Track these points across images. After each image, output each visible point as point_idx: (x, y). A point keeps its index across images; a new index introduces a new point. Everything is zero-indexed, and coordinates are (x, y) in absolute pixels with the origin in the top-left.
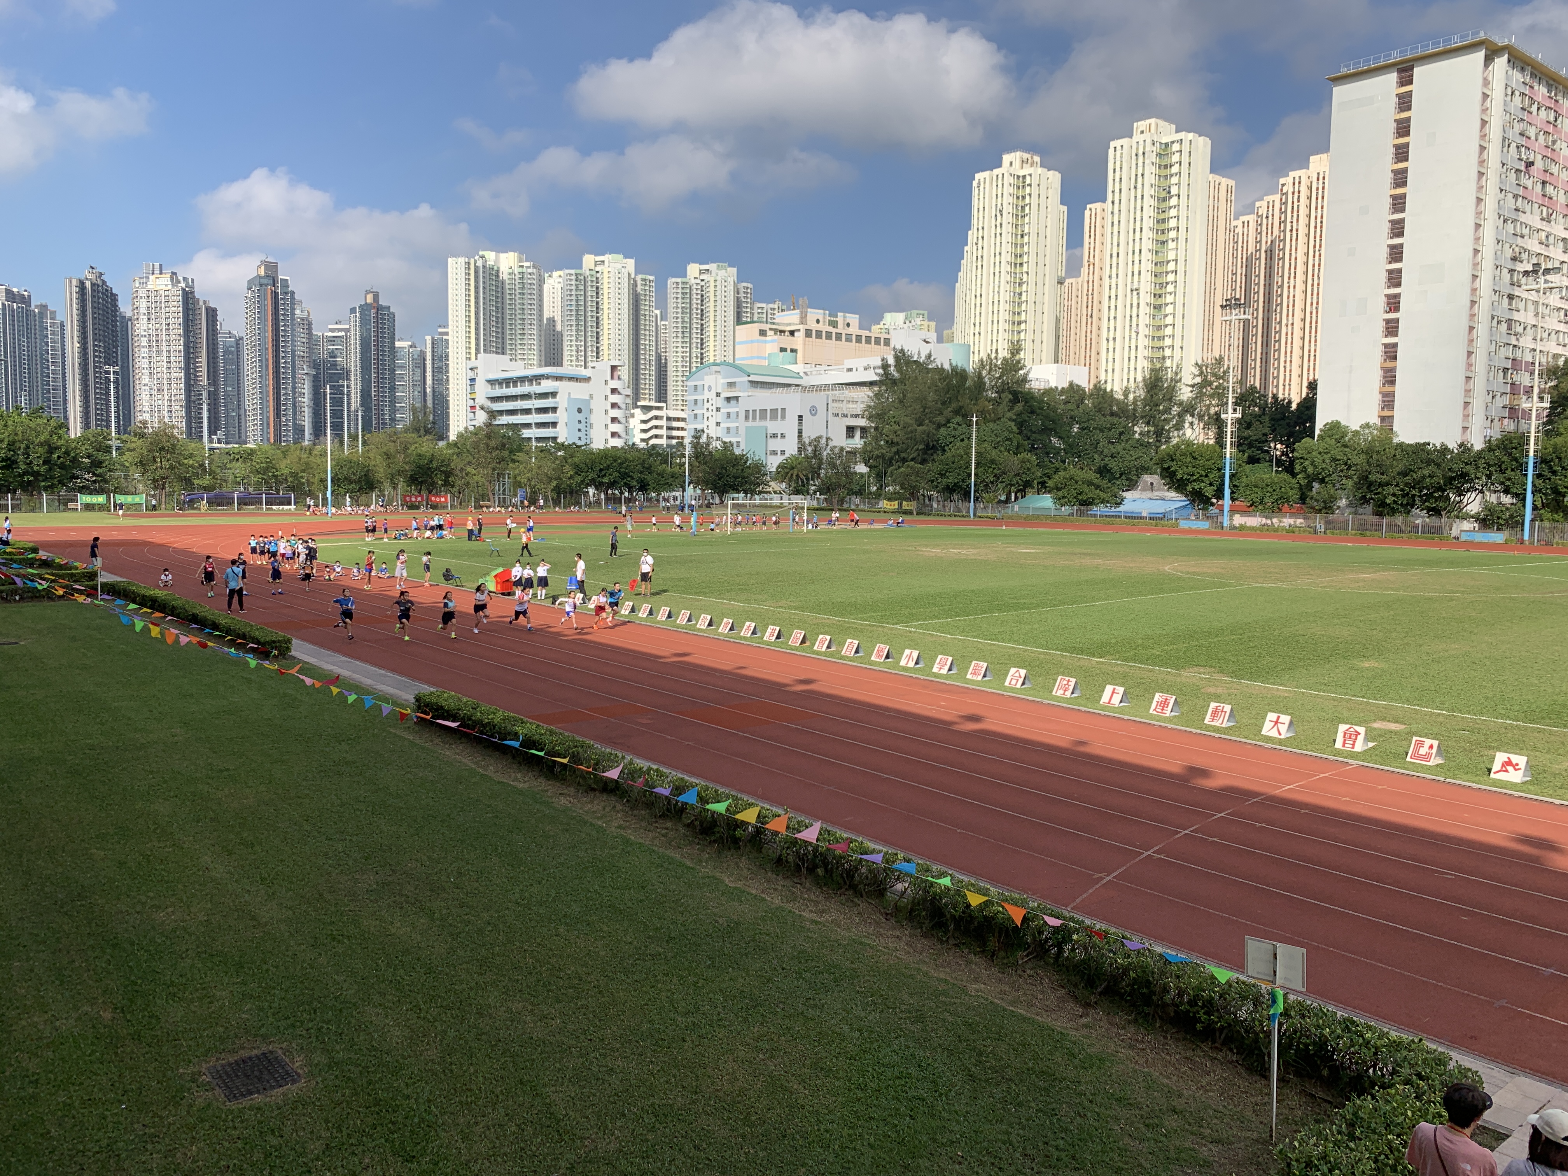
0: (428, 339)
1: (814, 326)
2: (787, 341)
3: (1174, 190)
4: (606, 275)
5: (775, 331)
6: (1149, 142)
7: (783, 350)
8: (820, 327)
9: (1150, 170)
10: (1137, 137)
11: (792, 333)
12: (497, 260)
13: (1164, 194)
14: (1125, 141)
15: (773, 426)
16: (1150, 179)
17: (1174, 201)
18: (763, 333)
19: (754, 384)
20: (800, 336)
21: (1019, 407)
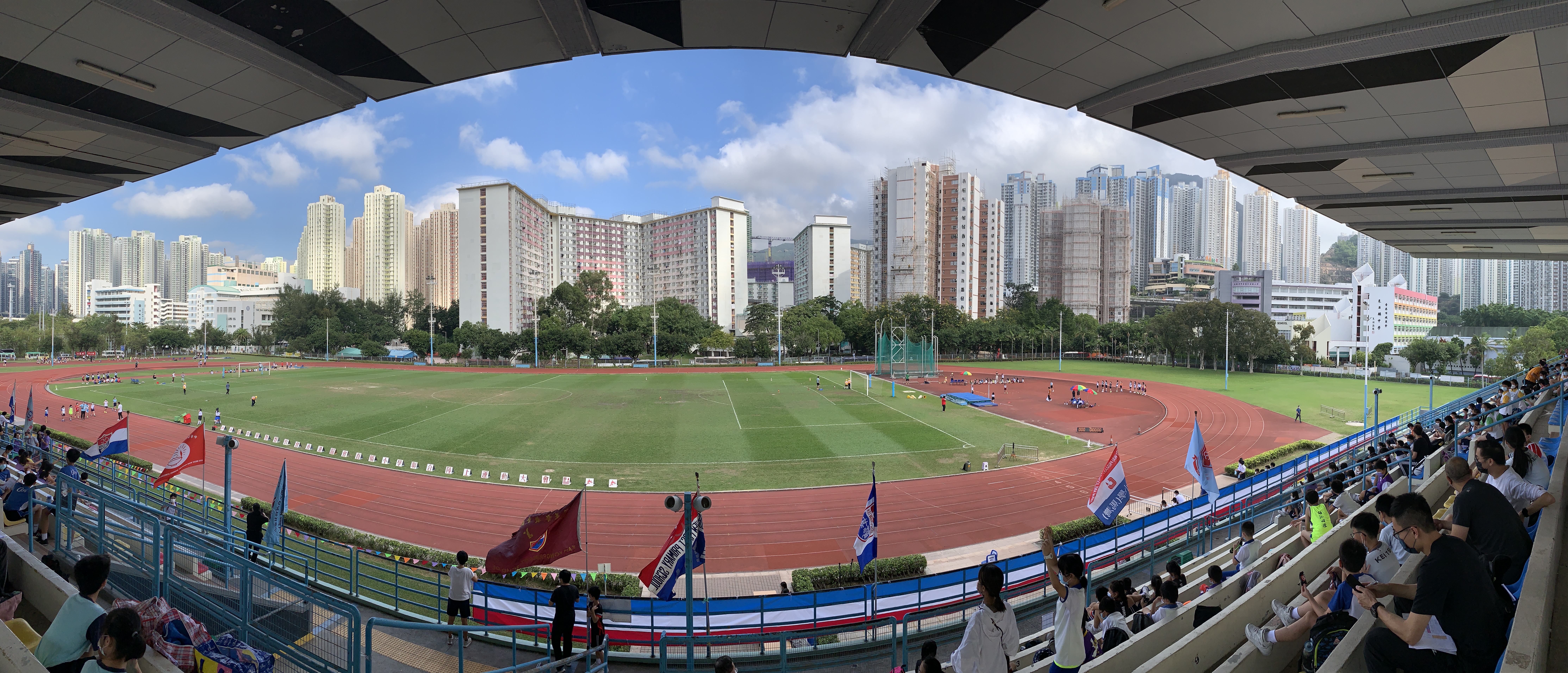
0: (57, 266)
1: (242, 268)
2: (230, 274)
3: (392, 216)
4: (142, 240)
5: (225, 270)
6: (381, 195)
7: (229, 278)
8: (244, 268)
9: (382, 207)
10: (376, 193)
11: (232, 271)
12: (92, 232)
13: (387, 217)
14: (371, 194)
15: (230, 315)
16: (382, 210)
17: (392, 220)
18: (219, 270)
19: (220, 295)
20: (236, 272)
21: (339, 310)
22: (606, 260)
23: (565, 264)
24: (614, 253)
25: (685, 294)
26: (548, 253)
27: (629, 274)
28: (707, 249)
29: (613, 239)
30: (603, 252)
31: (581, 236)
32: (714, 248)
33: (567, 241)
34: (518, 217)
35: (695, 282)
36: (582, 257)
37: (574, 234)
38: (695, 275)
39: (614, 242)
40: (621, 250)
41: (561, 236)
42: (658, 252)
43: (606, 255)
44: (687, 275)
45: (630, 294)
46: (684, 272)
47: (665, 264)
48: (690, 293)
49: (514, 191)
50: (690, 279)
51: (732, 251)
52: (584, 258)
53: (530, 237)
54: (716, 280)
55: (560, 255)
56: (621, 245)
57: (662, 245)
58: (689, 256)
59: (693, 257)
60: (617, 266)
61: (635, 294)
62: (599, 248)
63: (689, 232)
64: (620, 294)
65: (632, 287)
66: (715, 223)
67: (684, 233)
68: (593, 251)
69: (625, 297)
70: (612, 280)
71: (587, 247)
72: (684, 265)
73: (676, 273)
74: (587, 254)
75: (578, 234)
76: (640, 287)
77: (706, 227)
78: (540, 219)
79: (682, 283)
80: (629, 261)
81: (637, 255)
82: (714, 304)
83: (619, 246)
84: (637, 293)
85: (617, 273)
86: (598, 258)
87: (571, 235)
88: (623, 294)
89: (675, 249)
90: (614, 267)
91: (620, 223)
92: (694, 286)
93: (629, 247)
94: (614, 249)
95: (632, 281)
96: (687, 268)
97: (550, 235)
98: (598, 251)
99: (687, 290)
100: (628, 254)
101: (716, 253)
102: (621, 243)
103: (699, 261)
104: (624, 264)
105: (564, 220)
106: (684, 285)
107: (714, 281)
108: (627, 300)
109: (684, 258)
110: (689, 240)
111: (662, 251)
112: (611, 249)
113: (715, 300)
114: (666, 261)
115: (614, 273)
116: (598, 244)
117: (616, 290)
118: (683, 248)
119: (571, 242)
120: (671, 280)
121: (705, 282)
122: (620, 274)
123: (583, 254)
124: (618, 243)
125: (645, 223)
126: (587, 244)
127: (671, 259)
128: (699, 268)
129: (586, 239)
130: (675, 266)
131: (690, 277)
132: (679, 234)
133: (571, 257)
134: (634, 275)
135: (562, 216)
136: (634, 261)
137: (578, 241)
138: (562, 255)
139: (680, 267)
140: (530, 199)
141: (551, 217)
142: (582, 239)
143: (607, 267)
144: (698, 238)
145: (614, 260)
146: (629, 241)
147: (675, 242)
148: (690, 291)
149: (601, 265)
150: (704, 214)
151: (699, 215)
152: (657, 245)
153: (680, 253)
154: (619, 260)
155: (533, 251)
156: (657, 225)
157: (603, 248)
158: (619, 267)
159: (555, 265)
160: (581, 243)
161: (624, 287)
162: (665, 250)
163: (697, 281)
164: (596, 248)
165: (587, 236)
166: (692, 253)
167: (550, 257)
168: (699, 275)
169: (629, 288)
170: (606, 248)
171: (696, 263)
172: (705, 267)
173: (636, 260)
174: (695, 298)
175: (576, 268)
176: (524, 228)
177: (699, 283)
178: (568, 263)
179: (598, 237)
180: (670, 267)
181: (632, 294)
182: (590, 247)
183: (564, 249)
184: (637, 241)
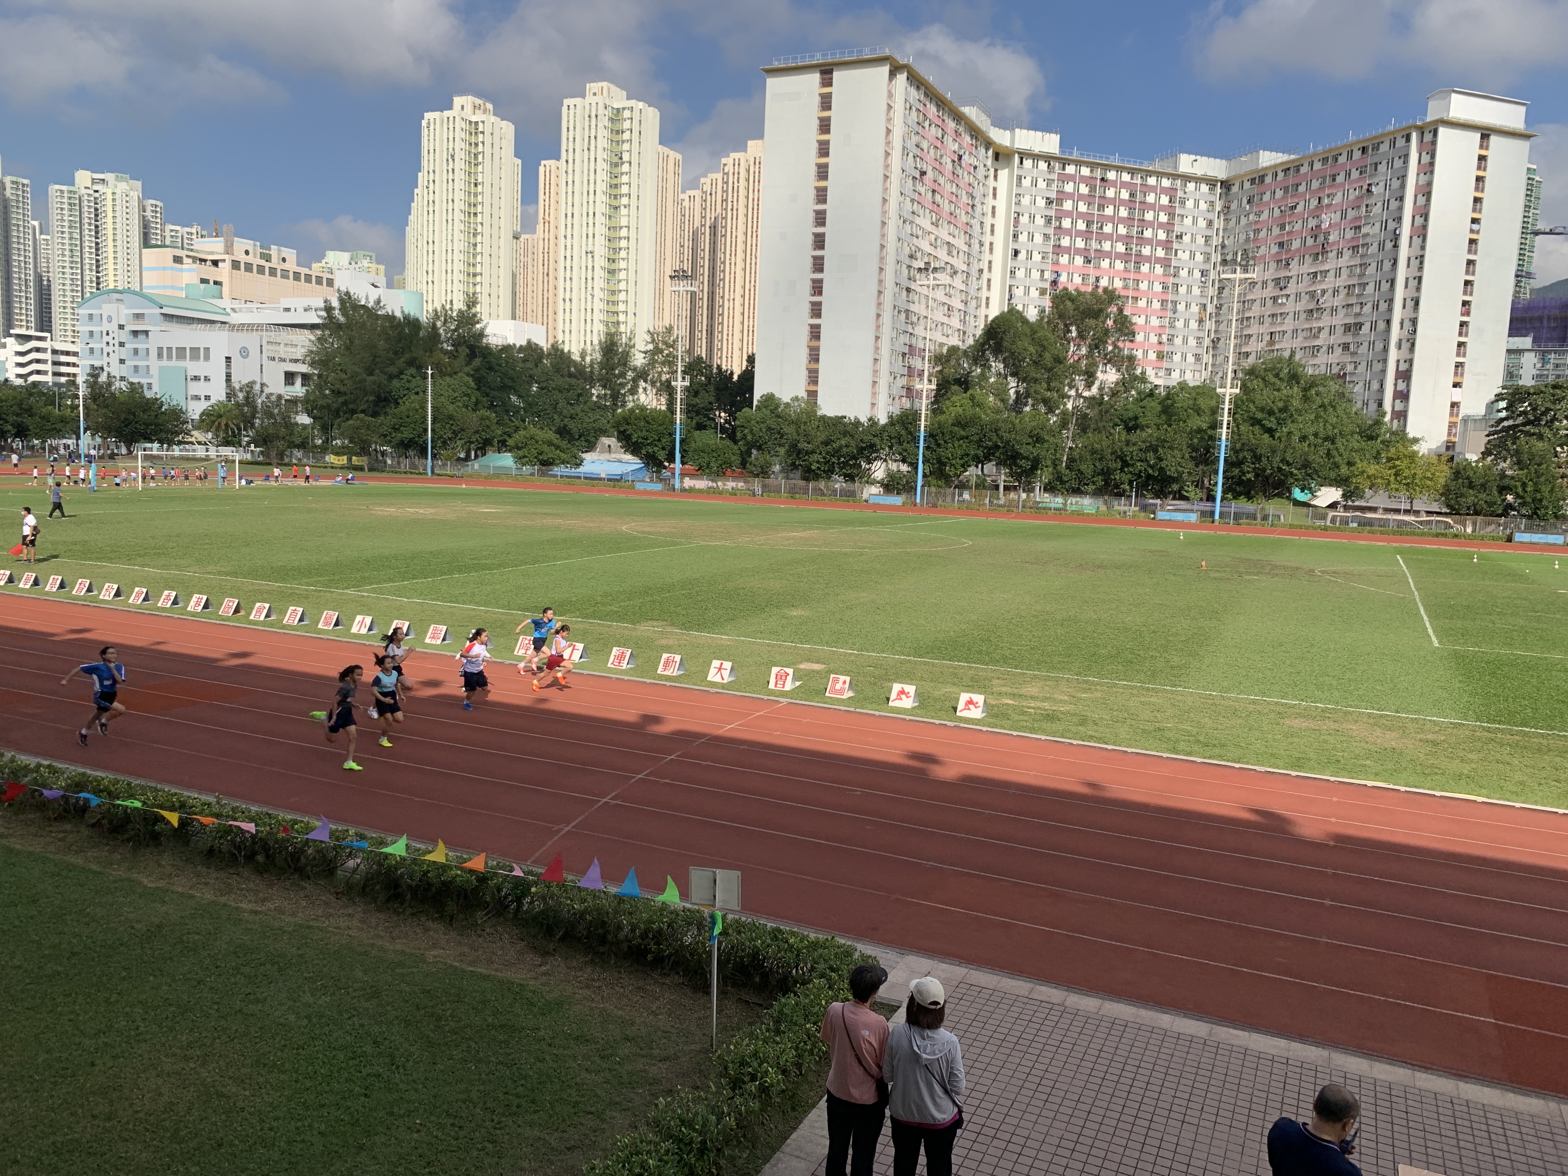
2: (209, 272)
3: (626, 157)
5: (194, 259)
6: (602, 105)
7: (204, 281)
8: (250, 259)
9: (603, 133)
10: (589, 99)
13: (616, 159)
14: (578, 101)
15: (194, 368)
16: (602, 142)
17: (625, 168)
18: (178, 260)
19: (168, 317)
20: (226, 267)
21: (477, 362)
22: (1126, 270)
23: (1020, 274)
24: (1146, 251)
25: (1322, 359)
26: (981, 244)
27: (1181, 307)
28: (1396, 238)
29: (1149, 216)
30: (1121, 248)
31: (1068, 205)
32: (1421, 233)
33: (1032, 218)
34: (910, 145)
35: (1353, 328)
36: (1064, 259)
37: (1049, 201)
38: (1357, 309)
39: (1151, 224)
40: (1167, 245)
41: (1018, 203)
42: (1263, 250)
43: (1126, 257)
44: (1334, 310)
45: (1177, 358)
46: (1327, 301)
47: (1277, 281)
48: (1337, 356)
49: (902, 78)
50: (1340, 320)
51: (1472, 242)
52: (1071, 261)
53: (938, 197)
54: (1414, 322)
55: (1010, 253)
56: (1168, 232)
57: (1276, 231)
58: (1346, 260)
59: (1357, 261)
60: (1151, 284)
61: (1191, 359)
62: (1109, 237)
63: (1353, 195)
64: (1152, 356)
65: (1185, 340)
66: (1432, 164)
67: (1338, 199)
68: (1094, 245)
69: (1165, 365)
70: (1135, 319)
71: (1079, 233)
72: (1329, 283)
73: (1305, 304)
74: (1078, 251)
75: (1060, 202)
76: (1207, 342)
77: (1403, 178)
78: (965, 157)
79: (1320, 329)
80: (1183, 273)
81: (1207, 259)
82: (1401, 386)
83: (1162, 235)
84: (1198, 357)
85: (1149, 302)
86: (1105, 264)
87: (1041, 203)
88: (1160, 356)
89: (1310, 242)
90: (1143, 286)
91: (1168, 176)
92: (1349, 339)
93: (1187, 239)
94: (1149, 242)
95: (1186, 324)
96: (1335, 292)
97: (990, 201)
98: (1107, 246)
99: (1331, 349)
100: (1184, 256)
101: (1423, 248)
102: (1168, 227)
103: (1371, 270)
104: (1172, 280)
105: (1028, 163)
106: (1324, 334)
107: (1407, 325)
108: (1169, 371)
109: (1331, 263)
110: (1351, 214)
111: (1275, 249)
112: (1142, 241)
113: (1405, 375)
114: (1283, 274)
115: (1142, 303)
116: (1108, 229)
117: (1142, 344)
118: (1331, 238)
119: (1040, 221)
120: (1288, 325)
121: (1382, 325)
122: (1156, 305)
123: (1068, 250)
124: (1161, 225)
125: (1236, 177)
126: (1081, 226)
127: (1295, 268)
128: (1370, 289)
129: (1080, 215)
130: (1303, 287)
131: (1342, 312)
132: (1326, 201)
133: (1037, 257)
134: (1195, 309)
135: (1023, 155)
136: (1197, 274)
137: (1059, 219)
138: (1016, 253)
139: (1319, 288)
140: (941, 103)
141: (997, 156)
142: (1069, 214)
143: (1126, 287)
144: (1377, 209)
145: (1145, 268)
146: (1188, 221)
147: (1312, 223)
148: (1338, 351)
149: (1111, 280)
150: (1400, 142)
151: (1384, 147)
152: (1263, 234)
153: (1321, 252)
154: (1159, 270)
155: (943, 233)
156: (1268, 179)
157: (1120, 238)
158: (1158, 288)
159: (996, 276)
160: (1066, 223)
161: (1164, 338)
162: (1281, 245)
163: (1359, 326)
164: (1102, 237)
165: (1082, 207)
166: (1355, 248)
167: (986, 257)
168: (1367, 309)
169: (1178, 341)
170: (1127, 239)
171: (1362, 275)
172: (1385, 286)
173: (1203, 273)
174: (1350, 368)
175: (1047, 285)
176: (923, 173)
177: (1366, 329)
178: (1028, 272)
179: (1109, 211)
180: (1292, 289)
181: (1184, 357)
182: (1087, 235)
183: (1023, 238)
184: (1210, 223)
